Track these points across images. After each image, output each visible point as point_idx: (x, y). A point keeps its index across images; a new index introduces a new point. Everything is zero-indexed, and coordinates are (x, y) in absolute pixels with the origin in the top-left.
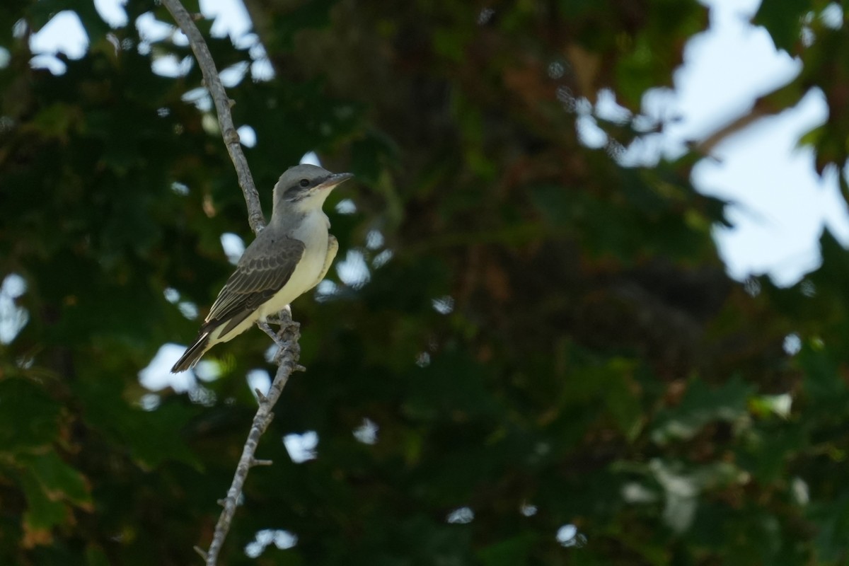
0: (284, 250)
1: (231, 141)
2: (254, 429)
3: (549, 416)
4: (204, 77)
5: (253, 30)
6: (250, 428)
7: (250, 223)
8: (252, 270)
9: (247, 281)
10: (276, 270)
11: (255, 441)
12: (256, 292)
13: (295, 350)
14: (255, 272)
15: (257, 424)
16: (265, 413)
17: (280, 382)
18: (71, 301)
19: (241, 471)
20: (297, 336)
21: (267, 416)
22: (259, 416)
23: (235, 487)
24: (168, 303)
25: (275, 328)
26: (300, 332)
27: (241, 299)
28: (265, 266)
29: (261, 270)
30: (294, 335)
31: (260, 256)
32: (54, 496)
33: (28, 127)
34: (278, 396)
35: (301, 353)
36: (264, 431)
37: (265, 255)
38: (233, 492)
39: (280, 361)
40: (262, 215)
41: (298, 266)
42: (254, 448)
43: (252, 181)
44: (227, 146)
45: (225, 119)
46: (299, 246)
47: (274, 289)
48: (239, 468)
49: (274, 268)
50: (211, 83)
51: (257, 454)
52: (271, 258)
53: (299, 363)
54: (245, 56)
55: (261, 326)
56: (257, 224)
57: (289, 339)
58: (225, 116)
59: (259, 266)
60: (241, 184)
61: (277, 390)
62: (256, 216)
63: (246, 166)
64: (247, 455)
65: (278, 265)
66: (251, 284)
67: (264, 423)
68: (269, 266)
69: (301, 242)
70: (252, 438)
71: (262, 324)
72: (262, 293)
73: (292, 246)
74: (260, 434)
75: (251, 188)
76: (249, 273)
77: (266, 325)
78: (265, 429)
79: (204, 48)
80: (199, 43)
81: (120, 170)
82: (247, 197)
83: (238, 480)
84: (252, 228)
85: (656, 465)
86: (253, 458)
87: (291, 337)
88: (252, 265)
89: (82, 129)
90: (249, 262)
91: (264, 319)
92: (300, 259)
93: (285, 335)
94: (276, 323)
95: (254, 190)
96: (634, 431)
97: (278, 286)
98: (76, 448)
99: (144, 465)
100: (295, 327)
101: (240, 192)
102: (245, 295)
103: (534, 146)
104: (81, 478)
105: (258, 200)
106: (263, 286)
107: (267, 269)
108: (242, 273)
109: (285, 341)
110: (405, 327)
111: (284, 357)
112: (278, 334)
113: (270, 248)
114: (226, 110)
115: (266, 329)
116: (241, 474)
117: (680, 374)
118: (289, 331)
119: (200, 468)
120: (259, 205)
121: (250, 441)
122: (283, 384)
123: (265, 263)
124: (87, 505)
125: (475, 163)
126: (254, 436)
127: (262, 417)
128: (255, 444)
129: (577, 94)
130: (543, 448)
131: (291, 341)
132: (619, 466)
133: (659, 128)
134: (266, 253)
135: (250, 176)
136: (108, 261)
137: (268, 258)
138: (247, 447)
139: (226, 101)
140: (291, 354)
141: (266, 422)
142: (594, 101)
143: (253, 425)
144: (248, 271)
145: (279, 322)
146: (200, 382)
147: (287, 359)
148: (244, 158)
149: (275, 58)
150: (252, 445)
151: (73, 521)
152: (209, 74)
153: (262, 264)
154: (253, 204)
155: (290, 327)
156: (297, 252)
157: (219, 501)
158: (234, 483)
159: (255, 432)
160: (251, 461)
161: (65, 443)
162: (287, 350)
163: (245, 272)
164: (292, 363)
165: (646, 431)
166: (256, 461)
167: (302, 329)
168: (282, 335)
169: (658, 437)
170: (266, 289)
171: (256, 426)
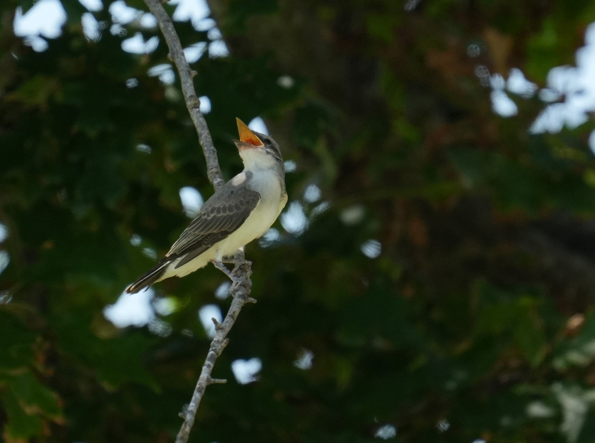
0: (242, 199)
1: (193, 106)
2: (211, 353)
3: (463, 347)
4: (170, 52)
5: (211, 16)
6: (208, 351)
7: (209, 177)
8: (212, 215)
9: (206, 224)
10: (233, 215)
11: (212, 362)
12: (214, 233)
13: (248, 285)
14: (214, 217)
15: (214, 348)
16: (221, 339)
17: (234, 313)
18: (48, 245)
19: (199, 388)
20: (249, 273)
21: (222, 342)
22: (215, 341)
23: (194, 402)
24: (132, 247)
25: (230, 267)
26: (252, 269)
27: (200, 238)
28: (224, 211)
29: (219, 215)
30: (247, 272)
31: (220, 204)
32: (30, 410)
33: (13, 97)
34: (232, 324)
35: (252, 288)
36: (220, 355)
37: (225, 203)
38: (192, 406)
39: (234, 294)
40: (219, 170)
41: (252, 213)
42: (211, 369)
43: (211, 140)
44: (189, 110)
45: (188, 87)
46: (255, 196)
47: (229, 231)
48: (198, 386)
49: (231, 214)
50: (176, 55)
51: (214, 374)
52: (230, 205)
53: (250, 296)
54: (203, 37)
55: (217, 265)
56: (215, 177)
57: (242, 276)
58: (188, 85)
59: (219, 212)
60: (201, 143)
61: (232, 320)
62: (214, 170)
63: (206, 127)
64: (205, 374)
65: (235, 211)
66: (210, 226)
67: (220, 347)
68: (227, 211)
69: (257, 193)
70: (208, 360)
71: (218, 263)
72: (218, 233)
73: (250, 196)
74: (216, 357)
75: (211, 146)
76: (209, 218)
77: (221, 264)
78: (220, 352)
79: (171, 27)
80: (166, 23)
81: (92, 133)
82: (207, 155)
83: (197, 396)
84: (210, 181)
85: (557, 388)
86: (210, 377)
87: (244, 273)
88: (212, 211)
89: (60, 97)
90: (210, 209)
91: (219, 258)
92: (255, 207)
93: (239, 272)
94: (230, 262)
95: (212, 148)
96: (537, 359)
97: (233, 229)
98: (50, 372)
99: (108, 387)
100: (247, 264)
101: (199, 149)
102: (203, 235)
103: (454, 115)
104: (53, 396)
105: (216, 156)
106: (220, 228)
107: (225, 215)
108: (203, 218)
109: (239, 277)
110: (340, 269)
111: (237, 290)
112: (233, 271)
113: (229, 197)
114: (189, 80)
115: (221, 268)
116: (199, 391)
117: (579, 309)
118: (242, 269)
119: (157, 389)
120: (217, 160)
121: (207, 362)
122: (237, 314)
123: (224, 209)
124: (59, 419)
125: (402, 129)
126: (211, 358)
127: (218, 342)
128: (212, 365)
129: (492, 71)
130: (461, 375)
131: (244, 277)
132: (523, 389)
133: (562, 99)
134: (226, 201)
135: (209, 136)
136: (81, 212)
137: (227, 205)
138: (204, 368)
139: (189, 72)
140: (243, 288)
141: (222, 347)
142: (506, 78)
143: (210, 349)
144: (208, 216)
145: (234, 262)
146: (158, 316)
147: (240, 293)
148: (205, 120)
149: (229, 39)
150: (209, 366)
151: (47, 432)
152: (175, 49)
153: (221, 210)
154: (211, 160)
155: (243, 265)
156: (253, 200)
157: (180, 414)
158: (193, 398)
159: (212, 355)
160: (208, 380)
161: (40, 367)
162: (240, 285)
163: (206, 216)
164: (245, 296)
165: (549, 358)
166: (212, 380)
167: (253, 267)
168: (236, 272)
169: (559, 364)
170: (223, 230)
171: (212, 350)
